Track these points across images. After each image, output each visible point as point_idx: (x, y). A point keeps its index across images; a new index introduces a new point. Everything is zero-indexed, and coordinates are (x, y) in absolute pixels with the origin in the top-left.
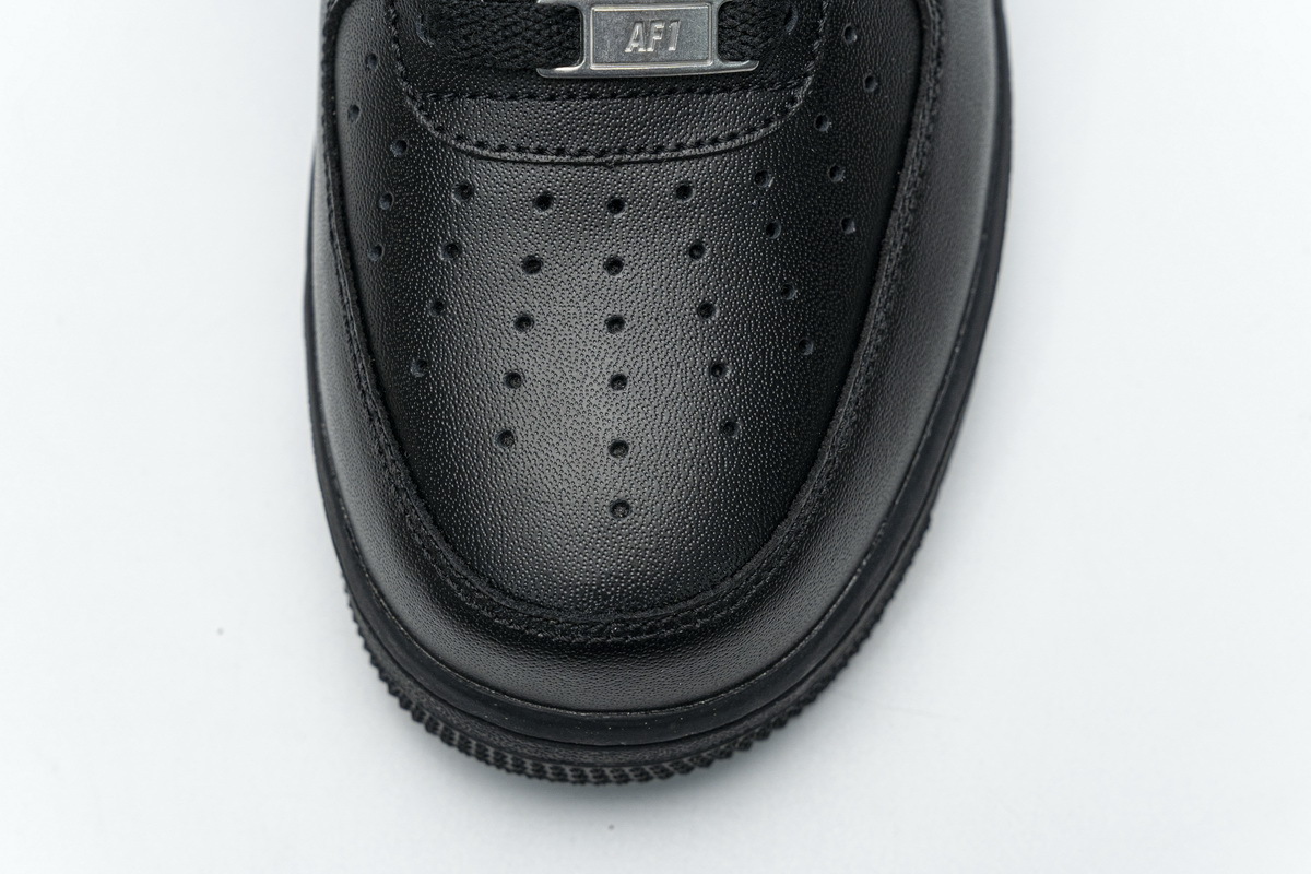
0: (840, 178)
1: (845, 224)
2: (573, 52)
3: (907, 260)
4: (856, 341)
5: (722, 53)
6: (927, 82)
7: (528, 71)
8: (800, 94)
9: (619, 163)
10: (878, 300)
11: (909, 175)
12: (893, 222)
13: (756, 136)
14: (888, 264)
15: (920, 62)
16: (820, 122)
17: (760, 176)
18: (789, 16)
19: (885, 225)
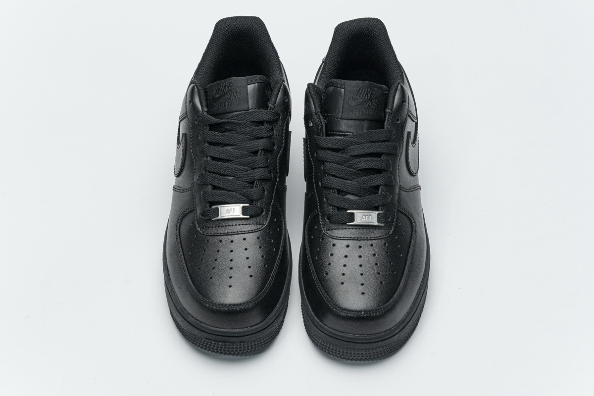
0: (399, 246)
1: (400, 254)
2: (353, 221)
3: (411, 262)
4: (403, 273)
5: (378, 222)
6: (414, 235)
7: (345, 223)
8: (391, 231)
9: (361, 240)
10: (406, 268)
11: (411, 249)
12: (409, 256)
13: (387, 236)
14: (408, 263)
15: (412, 232)
16: (395, 237)
17: (385, 244)
18: (389, 218)
19: (407, 256)
